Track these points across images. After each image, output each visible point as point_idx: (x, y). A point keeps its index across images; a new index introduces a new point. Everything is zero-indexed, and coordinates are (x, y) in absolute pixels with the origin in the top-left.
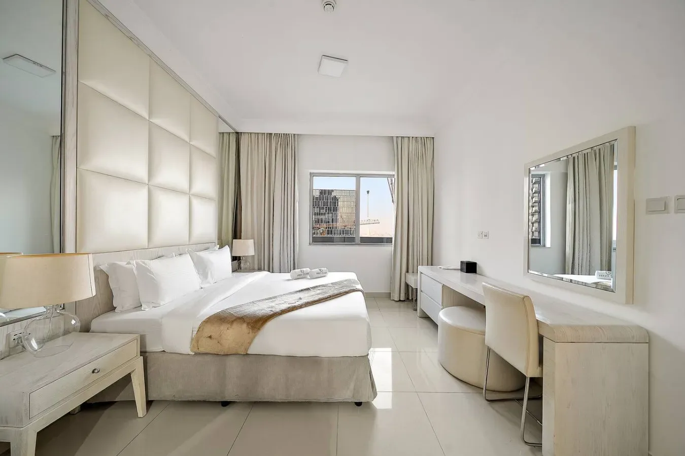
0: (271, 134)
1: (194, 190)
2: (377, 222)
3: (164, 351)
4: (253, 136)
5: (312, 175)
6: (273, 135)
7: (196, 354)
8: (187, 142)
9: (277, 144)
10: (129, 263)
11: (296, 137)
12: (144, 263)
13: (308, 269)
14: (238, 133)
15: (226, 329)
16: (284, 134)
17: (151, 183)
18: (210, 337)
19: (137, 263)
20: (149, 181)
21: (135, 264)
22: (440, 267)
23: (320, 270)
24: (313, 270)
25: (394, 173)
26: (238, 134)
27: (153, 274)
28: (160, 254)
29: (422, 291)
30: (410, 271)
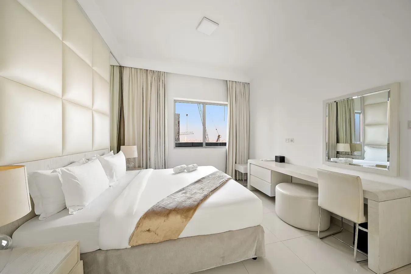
0: (147, 70)
1: (95, 107)
2: (192, 133)
3: (100, 249)
4: (133, 70)
5: (175, 101)
6: (149, 71)
7: (133, 247)
8: (90, 67)
9: (152, 78)
10: (54, 171)
11: (165, 74)
12: (68, 170)
13: (185, 165)
14: (121, 66)
15: (163, 221)
16: (157, 71)
17: (64, 98)
18: (149, 231)
19: (62, 171)
20: (63, 96)
21: (60, 171)
22: (262, 160)
23: (193, 165)
24: (189, 166)
25: (228, 103)
26: (121, 68)
27: (78, 180)
28: (72, 160)
29: (251, 175)
30: (237, 162)
